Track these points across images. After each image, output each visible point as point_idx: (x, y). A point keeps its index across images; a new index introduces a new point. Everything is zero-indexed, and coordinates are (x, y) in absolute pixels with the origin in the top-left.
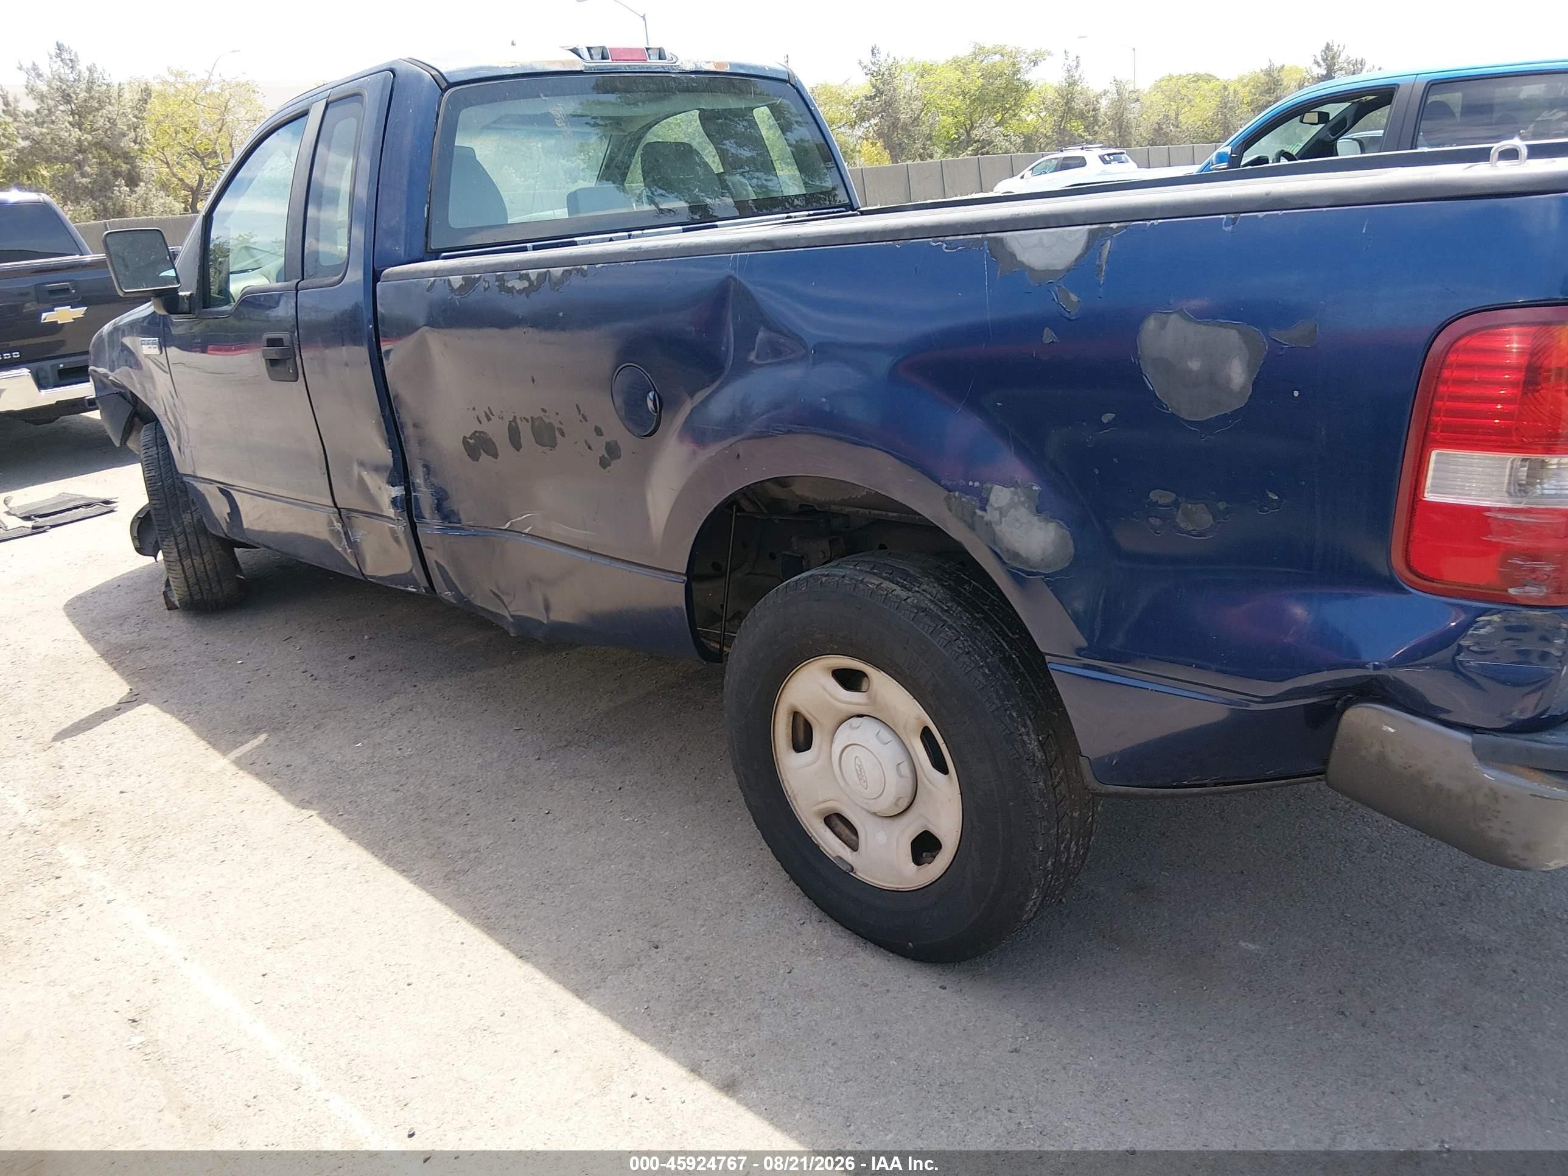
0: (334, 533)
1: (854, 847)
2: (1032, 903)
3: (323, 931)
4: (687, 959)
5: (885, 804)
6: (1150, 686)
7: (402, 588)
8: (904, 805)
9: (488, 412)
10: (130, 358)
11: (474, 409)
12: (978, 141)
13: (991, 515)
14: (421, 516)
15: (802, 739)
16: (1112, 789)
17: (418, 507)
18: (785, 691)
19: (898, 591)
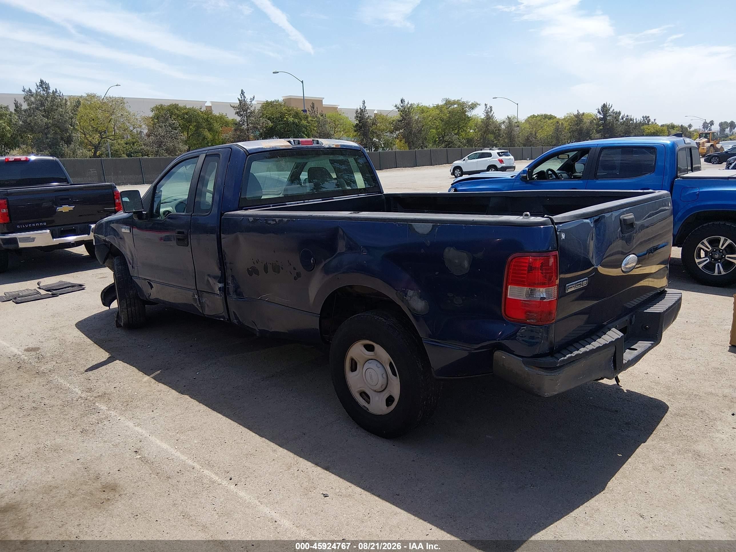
0: (195, 299)
1: (369, 403)
2: (419, 415)
3: (195, 428)
4: (315, 437)
5: (378, 387)
6: (448, 346)
7: (218, 319)
8: (384, 387)
9: (257, 260)
10: (116, 233)
11: (253, 259)
12: (447, 141)
13: (408, 298)
14: (229, 294)
15: (354, 368)
16: (440, 377)
17: (228, 291)
18: (349, 352)
19: (384, 320)
